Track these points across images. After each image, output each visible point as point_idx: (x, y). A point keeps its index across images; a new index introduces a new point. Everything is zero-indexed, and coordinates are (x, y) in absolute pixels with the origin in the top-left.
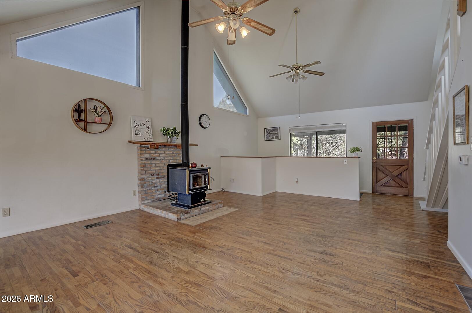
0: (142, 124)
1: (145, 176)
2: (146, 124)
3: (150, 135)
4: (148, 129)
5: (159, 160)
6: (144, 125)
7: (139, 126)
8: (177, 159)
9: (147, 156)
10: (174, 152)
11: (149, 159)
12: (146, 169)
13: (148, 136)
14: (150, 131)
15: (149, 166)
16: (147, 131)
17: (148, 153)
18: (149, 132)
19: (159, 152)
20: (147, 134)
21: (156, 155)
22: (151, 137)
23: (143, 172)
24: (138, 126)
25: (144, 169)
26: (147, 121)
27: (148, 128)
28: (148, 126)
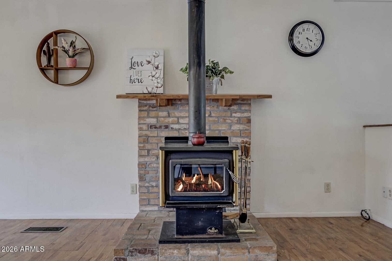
0: (145, 62)
1: (146, 159)
2: (152, 62)
3: (159, 81)
4: (156, 71)
5: (176, 130)
6: (149, 62)
7: (138, 66)
8: (220, 129)
9: (153, 121)
10: (213, 115)
11: (156, 128)
12: (148, 146)
13: (154, 83)
14: (160, 73)
15: (156, 141)
16: (154, 73)
17: (153, 116)
18: (157, 76)
19: (177, 114)
20: (154, 79)
21: (171, 120)
22: (159, 85)
23: (144, 152)
24: (136, 67)
25: (144, 147)
26: (156, 55)
27: (157, 68)
28: (156, 64)
